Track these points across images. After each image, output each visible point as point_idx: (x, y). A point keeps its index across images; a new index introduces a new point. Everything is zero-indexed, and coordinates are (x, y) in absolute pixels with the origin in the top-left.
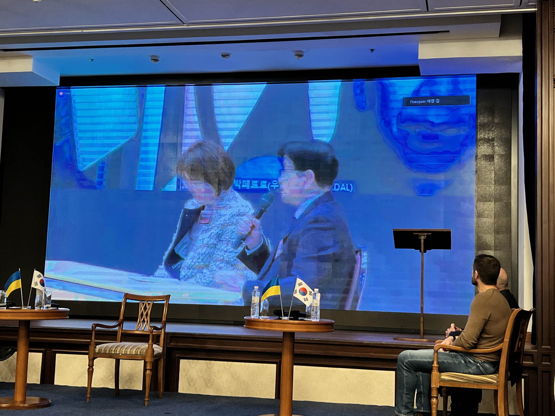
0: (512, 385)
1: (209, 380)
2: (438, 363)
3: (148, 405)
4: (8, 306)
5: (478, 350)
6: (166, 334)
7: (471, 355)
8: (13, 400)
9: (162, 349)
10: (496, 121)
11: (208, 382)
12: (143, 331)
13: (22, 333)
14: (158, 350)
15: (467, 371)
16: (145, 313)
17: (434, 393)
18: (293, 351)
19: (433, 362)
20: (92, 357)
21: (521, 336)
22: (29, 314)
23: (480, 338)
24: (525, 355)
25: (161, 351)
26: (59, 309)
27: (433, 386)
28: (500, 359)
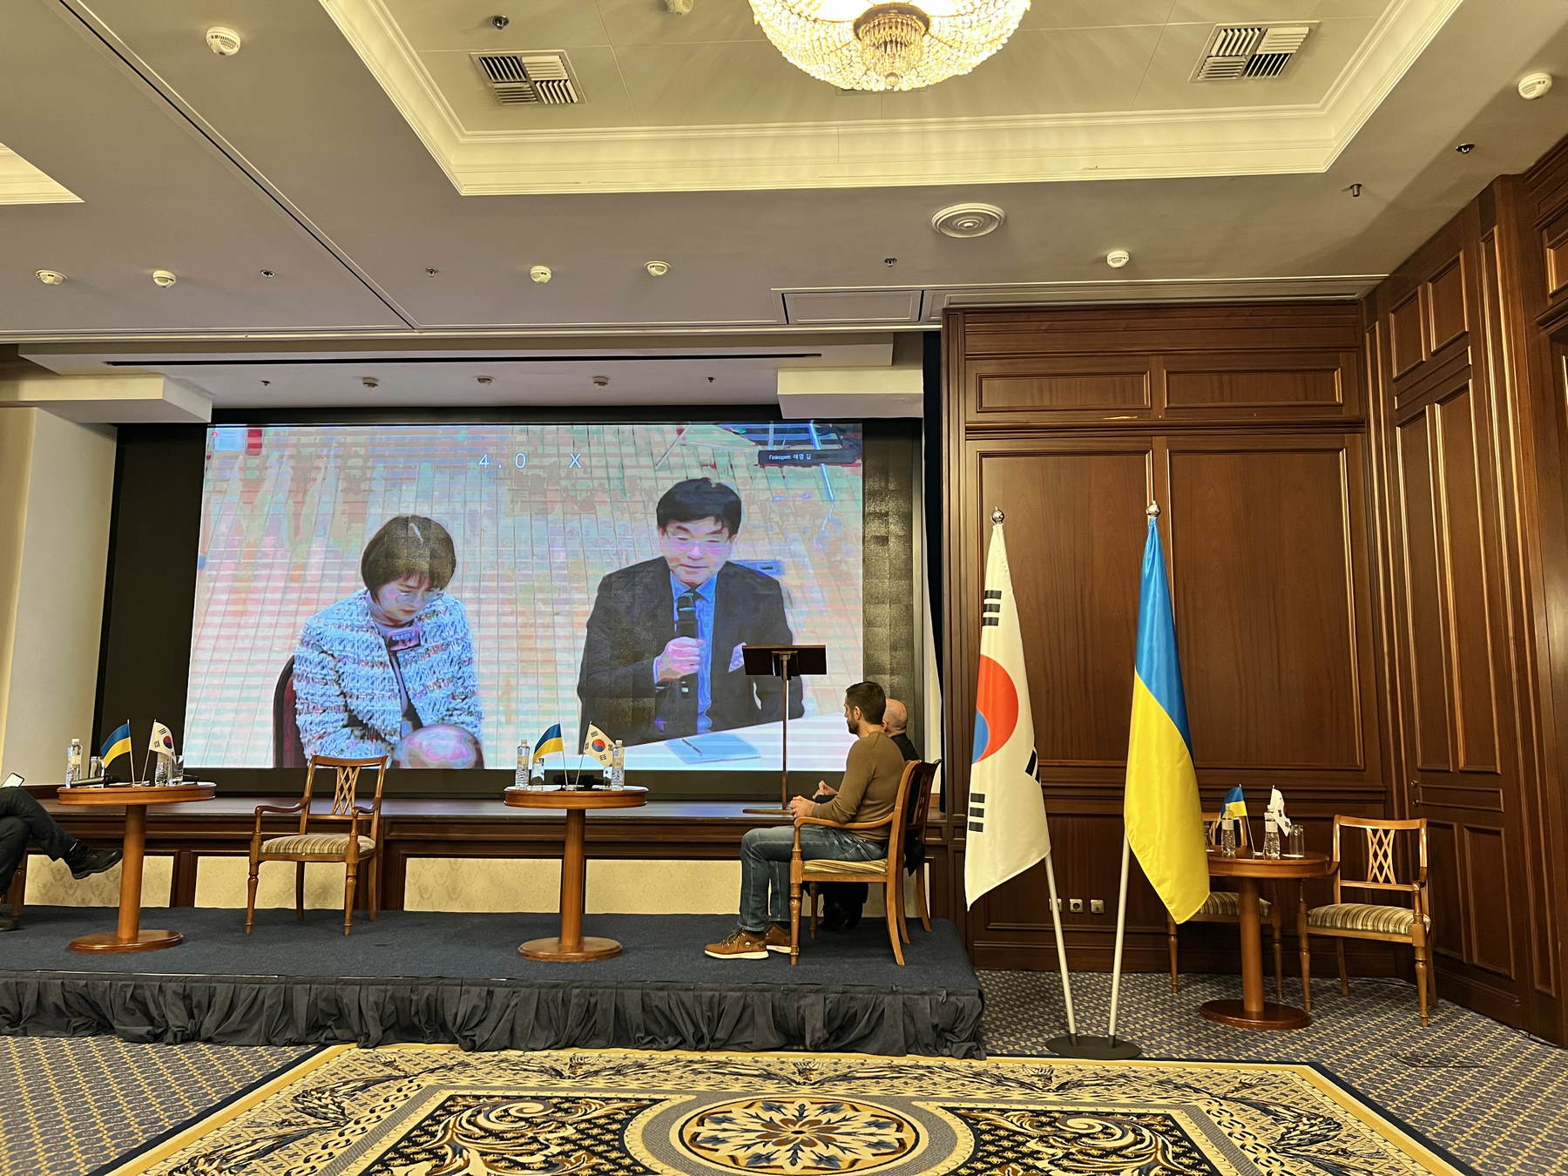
0: (910, 874)
1: (455, 889)
2: (801, 846)
3: (349, 934)
4: (106, 784)
5: (856, 825)
6: (380, 818)
7: (848, 832)
8: (117, 939)
9: (374, 842)
10: (891, 487)
11: (453, 892)
12: (343, 815)
13: (132, 825)
14: (368, 844)
15: (842, 856)
16: (346, 787)
17: (795, 893)
18: (583, 837)
19: (793, 846)
20: (255, 859)
21: (921, 800)
22: (145, 794)
23: (860, 806)
24: (928, 828)
25: (372, 847)
26: (200, 784)
27: (793, 881)
28: (889, 836)
